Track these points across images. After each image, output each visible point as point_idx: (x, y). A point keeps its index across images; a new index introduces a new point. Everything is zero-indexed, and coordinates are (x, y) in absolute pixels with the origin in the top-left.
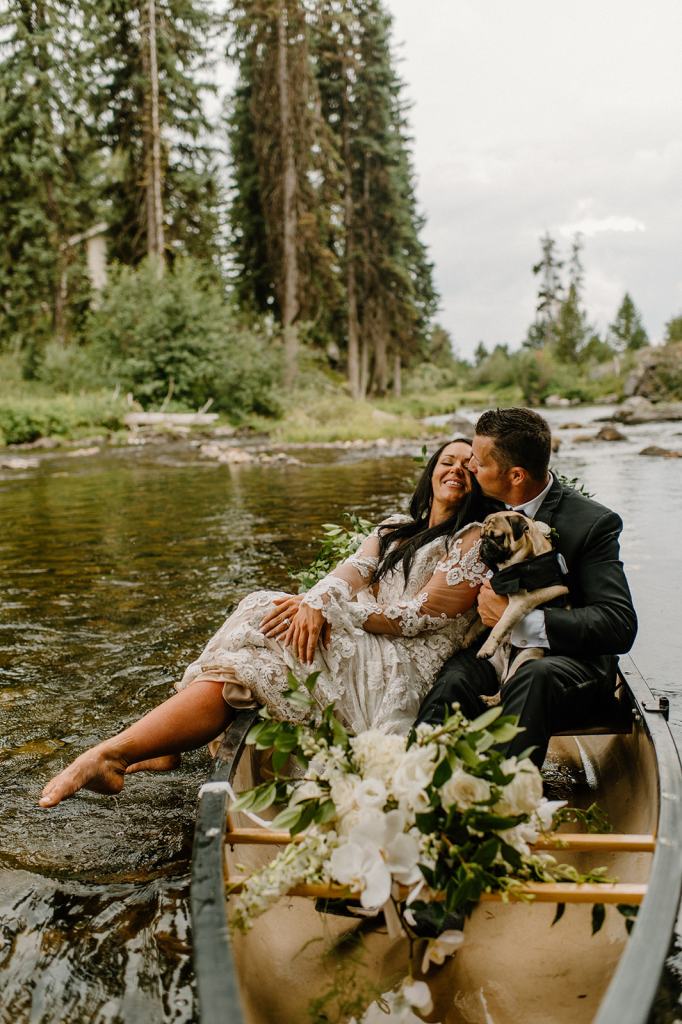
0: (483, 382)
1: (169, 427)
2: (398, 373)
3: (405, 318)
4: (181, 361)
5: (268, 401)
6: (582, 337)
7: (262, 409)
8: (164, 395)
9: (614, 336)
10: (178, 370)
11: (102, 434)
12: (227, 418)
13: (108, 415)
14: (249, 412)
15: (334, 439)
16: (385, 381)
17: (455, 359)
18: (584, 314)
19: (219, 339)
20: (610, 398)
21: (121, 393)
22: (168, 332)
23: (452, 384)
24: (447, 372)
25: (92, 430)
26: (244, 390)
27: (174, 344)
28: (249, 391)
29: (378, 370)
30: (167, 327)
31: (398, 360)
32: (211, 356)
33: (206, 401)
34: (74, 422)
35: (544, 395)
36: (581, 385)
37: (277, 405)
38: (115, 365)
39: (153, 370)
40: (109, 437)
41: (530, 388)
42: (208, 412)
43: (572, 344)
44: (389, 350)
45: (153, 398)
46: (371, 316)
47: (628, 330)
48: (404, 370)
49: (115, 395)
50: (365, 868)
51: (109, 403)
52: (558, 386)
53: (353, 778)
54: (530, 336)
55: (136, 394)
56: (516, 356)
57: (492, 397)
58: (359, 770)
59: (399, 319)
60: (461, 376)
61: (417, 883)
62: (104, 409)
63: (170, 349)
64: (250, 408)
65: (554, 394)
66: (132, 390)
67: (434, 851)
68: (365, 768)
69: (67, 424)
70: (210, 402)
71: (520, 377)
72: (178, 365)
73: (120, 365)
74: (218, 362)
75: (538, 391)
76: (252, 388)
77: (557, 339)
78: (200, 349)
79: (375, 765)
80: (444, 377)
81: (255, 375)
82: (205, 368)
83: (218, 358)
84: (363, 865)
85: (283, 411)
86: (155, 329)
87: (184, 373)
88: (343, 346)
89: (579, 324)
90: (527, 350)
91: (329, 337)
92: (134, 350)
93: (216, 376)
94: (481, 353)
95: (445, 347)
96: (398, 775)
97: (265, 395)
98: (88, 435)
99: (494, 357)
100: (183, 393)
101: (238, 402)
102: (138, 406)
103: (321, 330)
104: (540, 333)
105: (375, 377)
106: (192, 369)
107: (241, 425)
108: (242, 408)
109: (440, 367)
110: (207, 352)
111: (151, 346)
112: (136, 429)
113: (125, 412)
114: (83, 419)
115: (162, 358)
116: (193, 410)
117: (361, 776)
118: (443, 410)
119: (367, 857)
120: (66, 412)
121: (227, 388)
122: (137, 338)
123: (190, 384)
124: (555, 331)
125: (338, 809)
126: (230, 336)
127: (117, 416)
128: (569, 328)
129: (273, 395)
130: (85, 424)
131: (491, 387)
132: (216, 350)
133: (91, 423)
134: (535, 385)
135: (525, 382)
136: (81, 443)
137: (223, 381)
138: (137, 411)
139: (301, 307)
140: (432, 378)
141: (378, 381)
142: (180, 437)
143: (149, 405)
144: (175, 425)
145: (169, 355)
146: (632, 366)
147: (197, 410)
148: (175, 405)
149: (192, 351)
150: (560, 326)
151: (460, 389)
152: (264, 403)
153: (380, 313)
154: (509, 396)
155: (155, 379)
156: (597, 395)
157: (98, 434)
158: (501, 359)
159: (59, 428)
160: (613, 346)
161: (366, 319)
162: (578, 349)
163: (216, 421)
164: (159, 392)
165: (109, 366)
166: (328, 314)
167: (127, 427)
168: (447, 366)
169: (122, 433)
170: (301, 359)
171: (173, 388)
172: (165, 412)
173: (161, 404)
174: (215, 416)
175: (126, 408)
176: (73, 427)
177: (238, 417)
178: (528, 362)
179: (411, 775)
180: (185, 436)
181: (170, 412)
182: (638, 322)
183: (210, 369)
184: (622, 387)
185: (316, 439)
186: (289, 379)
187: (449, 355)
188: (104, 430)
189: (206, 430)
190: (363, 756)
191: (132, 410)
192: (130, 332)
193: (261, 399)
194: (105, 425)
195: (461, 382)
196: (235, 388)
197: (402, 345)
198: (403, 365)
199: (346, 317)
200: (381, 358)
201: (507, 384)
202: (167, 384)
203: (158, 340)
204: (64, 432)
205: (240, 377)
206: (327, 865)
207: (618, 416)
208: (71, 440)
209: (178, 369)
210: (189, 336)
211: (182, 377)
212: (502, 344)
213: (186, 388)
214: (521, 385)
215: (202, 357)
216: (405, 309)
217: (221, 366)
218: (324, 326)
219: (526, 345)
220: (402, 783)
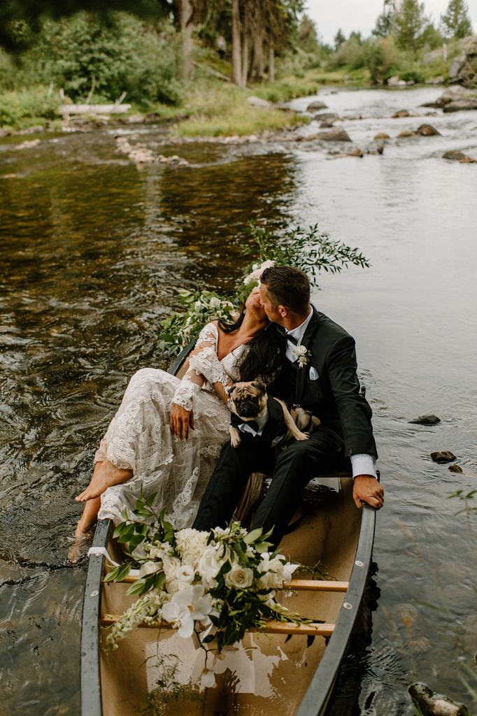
0: (340, 65)
1: (93, 115)
2: (272, 60)
3: (277, 17)
4: (100, 60)
5: (170, 92)
6: (419, 26)
7: (165, 99)
8: (89, 89)
9: (445, 25)
10: (99, 70)
11: (42, 125)
12: (138, 107)
13: (45, 107)
14: (155, 102)
15: (217, 134)
16: (262, 67)
17: (319, 44)
18: (422, 7)
19: (129, 42)
20: (437, 80)
21: (54, 89)
22: (88, 37)
23: (316, 66)
24: (312, 56)
25: (34, 120)
26: (150, 83)
27: (94, 47)
28: (154, 84)
29: (256, 61)
30: (87, 33)
31: (272, 51)
32: (123, 57)
33: (121, 94)
34: (19, 114)
35: (387, 76)
36: (416, 68)
37: (176, 95)
38: (48, 66)
39: (78, 69)
40: (47, 126)
41: (376, 70)
42: (123, 102)
43: (411, 32)
44: (265, 43)
45: (80, 92)
46: (250, 15)
47: (456, 21)
48: (277, 58)
49: (50, 91)
50: (181, 615)
51: (46, 97)
52: (398, 69)
53: (176, 560)
54: (379, 25)
55: (66, 88)
56: (367, 42)
57: (347, 77)
58: (180, 555)
59: (272, 17)
60: (323, 59)
61: (210, 625)
62: (42, 103)
63: (91, 51)
64: (156, 98)
65: (395, 75)
66: (62, 86)
67: (220, 607)
68: (183, 554)
69: (14, 116)
70: (124, 95)
71: (369, 61)
72: (98, 64)
73: (52, 65)
74: (129, 61)
75: (382, 73)
76: (157, 82)
77: (399, 28)
78: (114, 51)
79: (189, 554)
80: (310, 60)
81: (159, 71)
82: (118, 67)
83: (128, 58)
84: (179, 614)
85: (181, 100)
86: (78, 34)
87: (102, 71)
88: (229, 40)
89: (418, 16)
90: (375, 37)
91: (217, 34)
92: (63, 53)
93: (127, 72)
94: (340, 39)
95: (311, 34)
96: (202, 562)
97: (166, 87)
98: (31, 125)
99: (349, 43)
100: (102, 87)
101: (146, 93)
102: (69, 100)
103: (210, 29)
104: (386, 23)
105: (254, 65)
106: (108, 68)
107: (149, 113)
108: (149, 99)
109: (307, 52)
110: (120, 53)
111: (76, 49)
112: (69, 118)
113: (59, 105)
114: (26, 112)
115: (85, 58)
116: (111, 102)
117: (181, 559)
118: (307, 92)
119: (182, 610)
120: (12, 106)
121: (137, 82)
122: (64, 42)
123: (107, 80)
124: (397, 21)
125: (167, 578)
126: (137, 40)
127: (53, 108)
128: (409, 17)
129: (173, 86)
130: (28, 116)
131: (346, 68)
132: (128, 52)
133: (33, 115)
134: (380, 68)
135: (372, 65)
136: (26, 132)
137: (133, 77)
138: (68, 104)
139: (194, 10)
140: (300, 62)
141: (257, 69)
142: (103, 124)
143: (78, 98)
144: (98, 114)
145: (90, 56)
146: (457, 53)
147: (114, 102)
148: (97, 97)
149: (108, 53)
150: (402, 18)
151: (322, 70)
152: (167, 94)
153: (257, 13)
154: (360, 76)
155: (80, 76)
156: (428, 77)
157: (38, 124)
158: (355, 45)
159: (8, 120)
160: (443, 35)
161: (246, 18)
162: (416, 36)
163: (129, 109)
164: (84, 87)
165: (43, 65)
166: (216, 16)
167: (61, 117)
168: (312, 51)
169: (57, 123)
170: (194, 55)
171: (95, 84)
172: (90, 104)
173: (86, 97)
174: (128, 106)
175: (59, 102)
176: (19, 118)
177: (146, 106)
178: (375, 49)
179: (209, 563)
180: (105, 123)
181: (94, 104)
182: (464, 14)
183: (123, 68)
184: (447, 71)
185: (203, 133)
186: (186, 73)
187: (314, 41)
188: (43, 120)
189: (123, 118)
190: (182, 547)
191: (63, 102)
192: (58, 37)
193: (164, 91)
194: (43, 116)
195: (323, 64)
196: (143, 82)
197: (275, 40)
198: (277, 54)
199: (230, 18)
200: (259, 51)
201: (359, 66)
202: (90, 79)
203: (81, 44)
204: (12, 123)
205: (147, 72)
206: (160, 612)
207: (439, 102)
208: (19, 129)
209: (98, 67)
210: (106, 41)
211: (101, 74)
212: (356, 32)
213: (104, 83)
214: (370, 68)
215: (116, 58)
216: (277, 9)
217: (131, 66)
218: (213, 25)
219: (374, 33)
220: (203, 568)
